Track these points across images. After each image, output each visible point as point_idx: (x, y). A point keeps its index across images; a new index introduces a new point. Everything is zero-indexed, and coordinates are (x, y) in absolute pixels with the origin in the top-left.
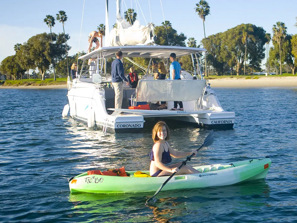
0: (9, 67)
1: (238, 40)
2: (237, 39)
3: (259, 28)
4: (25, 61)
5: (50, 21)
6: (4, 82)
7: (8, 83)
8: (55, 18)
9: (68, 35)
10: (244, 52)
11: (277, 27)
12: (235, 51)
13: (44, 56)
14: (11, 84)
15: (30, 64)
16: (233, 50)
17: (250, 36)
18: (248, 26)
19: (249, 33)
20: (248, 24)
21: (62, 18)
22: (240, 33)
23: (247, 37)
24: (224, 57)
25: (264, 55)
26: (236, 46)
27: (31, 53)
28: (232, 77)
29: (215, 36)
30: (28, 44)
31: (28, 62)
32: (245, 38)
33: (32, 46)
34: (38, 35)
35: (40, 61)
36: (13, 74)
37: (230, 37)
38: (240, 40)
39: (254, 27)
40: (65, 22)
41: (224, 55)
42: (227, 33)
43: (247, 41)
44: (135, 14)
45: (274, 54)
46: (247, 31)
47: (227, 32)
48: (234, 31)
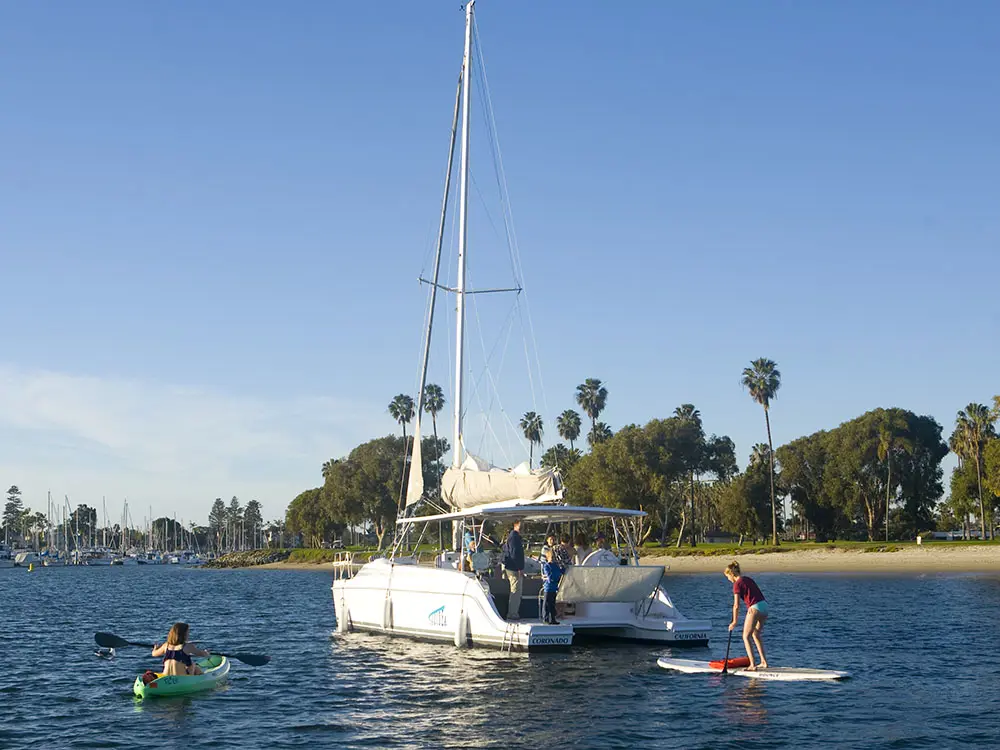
0: (307, 515)
1: (868, 450)
2: (864, 447)
3: (924, 419)
4: (340, 503)
5: (402, 408)
6: (288, 553)
7: (297, 557)
8: (417, 402)
9: (445, 442)
10: (884, 482)
11: (968, 417)
12: (864, 479)
13: (384, 490)
14: (303, 559)
15: (354, 509)
16: (855, 475)
17: (899, 441)
18: (893, 413)
19: (897, 433)
20: (894, 410)
21: (431, 402)
22: (873, 434)
23: (891, 444)
24: (832, 493)
25: (940, 489)
26: (862, 465)
27: (354, 483)
28: (833, 547)
29: (808, 440)
30: (350, 462)
31: (347, 504)
32: (885, 446)
33: (358, 466)
34: (373, 441)
35: (377, 504)
36: (315, 534)
37: (846, 442)
38: (873, 451)
39: (909, 416)
40: (438, 413)
41: (831, 488)
42: (840, 433)
43: (892, 453)
44: (604, 393)
45: (963, 486)
46: (890, 428)
47: (837, 430)
48: (856, 427)
